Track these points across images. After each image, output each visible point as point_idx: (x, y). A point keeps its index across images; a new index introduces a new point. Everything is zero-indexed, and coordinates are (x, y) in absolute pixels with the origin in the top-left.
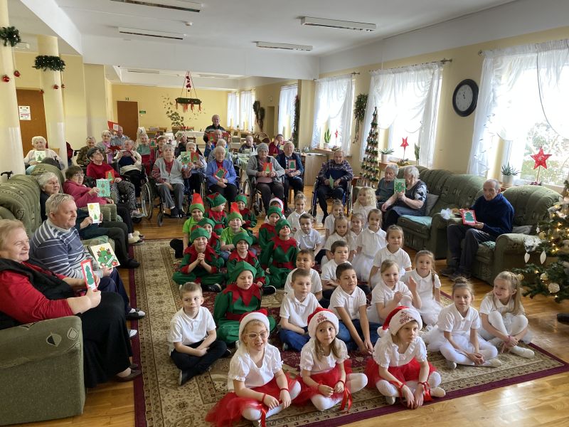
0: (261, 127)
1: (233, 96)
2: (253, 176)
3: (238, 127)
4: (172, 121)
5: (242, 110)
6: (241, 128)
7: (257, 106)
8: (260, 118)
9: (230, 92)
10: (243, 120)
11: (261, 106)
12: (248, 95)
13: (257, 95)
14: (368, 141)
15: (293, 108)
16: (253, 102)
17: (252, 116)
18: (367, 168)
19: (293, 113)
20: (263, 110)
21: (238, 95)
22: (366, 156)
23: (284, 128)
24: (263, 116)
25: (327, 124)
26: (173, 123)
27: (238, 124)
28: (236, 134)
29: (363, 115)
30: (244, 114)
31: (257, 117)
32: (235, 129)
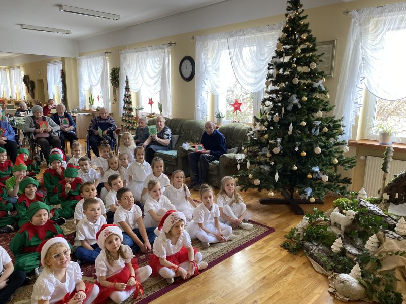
0: (33, 96)
1: (3, 72)
2: (31, 133)
3: (10, 97)
5: (13, 83)
6: (14, 98)
7: (26, 79)
8: (30, 89)
10: (15, 91)
11: (31, 79)
12: (17, 71)
13: (26, 71)
14: (124, 101)
15: (60, 80)
16: (23, 76)
17: (24, 87)
18: (126, 121)
19: (61, 84)
20: (32, 83)
21: (7, 71)
22: (124, 112)
23: (54, 96)
24: (33, 88)
25: (90, 90)
27: (10, 94)
28: (9, 102)
29: (118, 82)
30: (15, 87)
31: (28, 88)
32: (8, 99)
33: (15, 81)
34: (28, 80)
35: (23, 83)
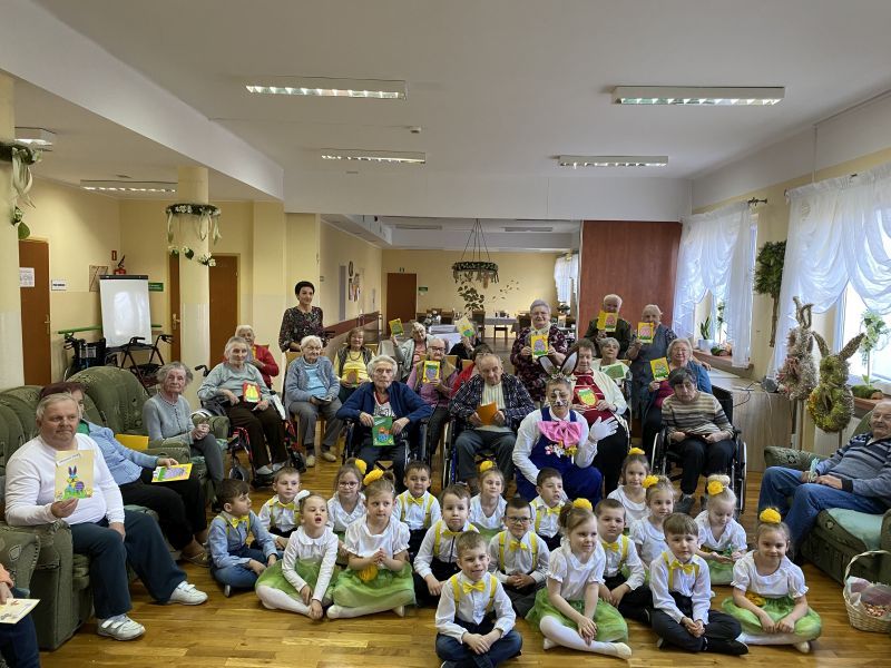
26: (467, 306)
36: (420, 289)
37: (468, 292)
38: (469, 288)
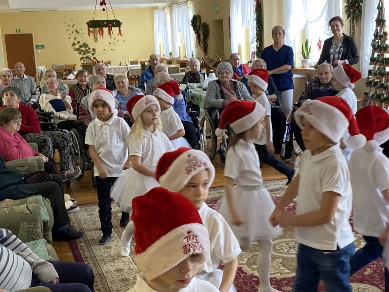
0: (205, 50)
1: (162, 13)
3: (171, 54)
4: (81, 56)
5: (176, 30)
6: (176, 56)
8: (202, 37)
9: (156, 8)
10: (178, 44)
11: (203, 21)
12: (183, 8)
13: (196, 7)
16: (191, 17)
17: (191, 35)
20: (206, 27)
21: (168, 11)
23: (240, 46)
24: (206, 35)
26: (82, 58)
27: (170, 50)
28: (170, 62)
30: (178, 36)
31: (198, 37)
32: (168, 57)
33: (179, 27)
34: (198, 24)
35: (191, 28)
36: (37, 47)
37: (81, 46)
38: (81, 43)
